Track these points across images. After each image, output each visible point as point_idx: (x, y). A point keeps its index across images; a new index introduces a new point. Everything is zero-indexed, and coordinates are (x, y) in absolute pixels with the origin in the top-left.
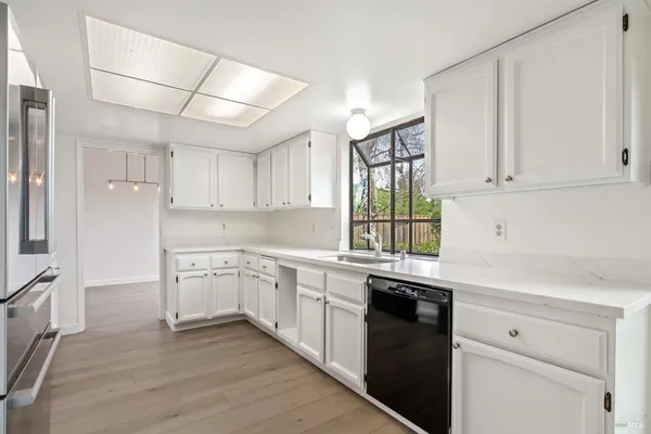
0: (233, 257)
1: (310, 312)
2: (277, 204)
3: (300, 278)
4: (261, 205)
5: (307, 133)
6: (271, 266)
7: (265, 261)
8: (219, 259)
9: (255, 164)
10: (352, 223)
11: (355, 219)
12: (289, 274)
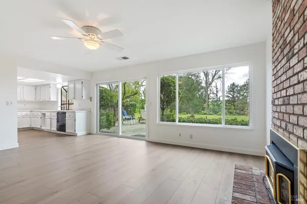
0: (28, 113)
1: (48, 121)
2: (42, 100)
3: (46, 115)
4: (37, 100)
5: (50, 84)
6: (40, 113)
7: (38, 113)
8: (24, 113)
9: (36, 89)
10: (62, 104)
11: (63, 103)
12: (44, 114)
